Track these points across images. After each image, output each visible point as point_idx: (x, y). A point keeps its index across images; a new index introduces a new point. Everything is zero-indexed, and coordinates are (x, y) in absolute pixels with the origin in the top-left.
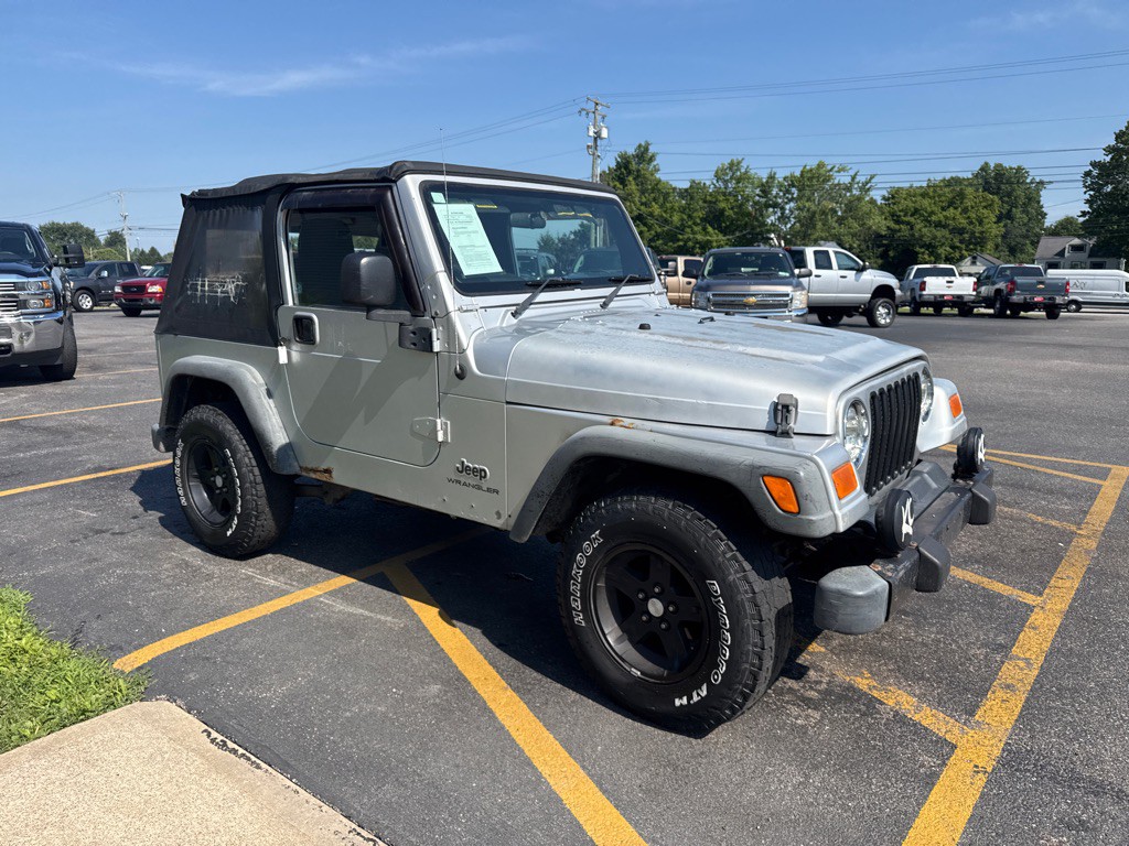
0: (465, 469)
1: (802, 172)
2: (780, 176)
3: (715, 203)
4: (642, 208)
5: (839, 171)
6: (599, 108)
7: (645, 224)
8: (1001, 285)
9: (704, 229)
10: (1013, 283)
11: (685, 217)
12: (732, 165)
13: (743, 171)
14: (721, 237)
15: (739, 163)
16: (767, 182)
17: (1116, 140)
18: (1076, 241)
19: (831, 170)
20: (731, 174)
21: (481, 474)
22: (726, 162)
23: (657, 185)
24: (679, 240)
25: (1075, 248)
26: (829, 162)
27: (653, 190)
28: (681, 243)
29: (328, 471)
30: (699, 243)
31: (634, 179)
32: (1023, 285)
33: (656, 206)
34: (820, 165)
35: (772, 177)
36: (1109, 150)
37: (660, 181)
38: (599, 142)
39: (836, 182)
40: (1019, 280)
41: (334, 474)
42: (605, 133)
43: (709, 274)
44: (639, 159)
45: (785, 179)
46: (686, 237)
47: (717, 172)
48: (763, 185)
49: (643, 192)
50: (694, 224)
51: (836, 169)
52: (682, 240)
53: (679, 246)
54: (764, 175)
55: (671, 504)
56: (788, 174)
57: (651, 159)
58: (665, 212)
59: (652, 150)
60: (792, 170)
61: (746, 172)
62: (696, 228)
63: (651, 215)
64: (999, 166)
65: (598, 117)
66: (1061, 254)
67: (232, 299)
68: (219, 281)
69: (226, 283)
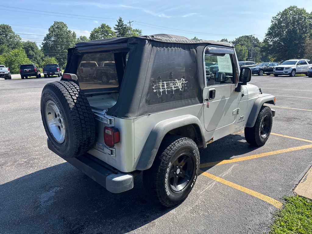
0: (240, 118)
21: (243, 118)
29: (212, 139)
67: (180, 90)
68: (172, 83)
69: (176, 83)
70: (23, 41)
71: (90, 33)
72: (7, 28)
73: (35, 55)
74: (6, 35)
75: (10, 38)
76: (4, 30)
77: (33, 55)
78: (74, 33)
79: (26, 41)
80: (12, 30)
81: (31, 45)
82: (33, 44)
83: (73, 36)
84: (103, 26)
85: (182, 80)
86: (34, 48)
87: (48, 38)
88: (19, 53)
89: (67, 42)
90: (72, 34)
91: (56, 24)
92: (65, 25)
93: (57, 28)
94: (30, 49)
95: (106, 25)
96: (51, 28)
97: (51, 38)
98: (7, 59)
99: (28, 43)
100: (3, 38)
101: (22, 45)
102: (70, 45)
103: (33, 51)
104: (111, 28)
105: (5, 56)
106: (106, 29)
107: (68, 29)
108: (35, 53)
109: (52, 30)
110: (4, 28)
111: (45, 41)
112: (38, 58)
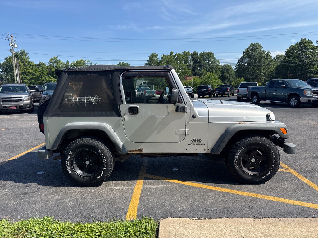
0: (194, 140)
1: (77, 61)
2: (70, 62)
3: (51, 69)
4: (25, 70)
5: (87, 62)
6: (13, 38)
7: (27, 75)
8: (143, 92)
9: (48, 76)
10: (145, 91)
11: (41, 73)
12: (54, 58)
13: (58, 60)
14: (54, 79)
15: (57, 58)
16: (67, 64)
17: (149, 58)
18: (144, 81)
19: (85, 61)
20: (54, 61)
21: (200, 141)
22: (53, 57)
23: (29, 63)
24: (40, 80)
25: (144, 83)
26: (84, 59)
27: (28, 65)
28: (41, 81)
29: (141, 150)
30: (47, 81)
31: (21, 60)
32: (147, 92)
33: (30, 69)
34: (82, 60)
35: (68, 63)
36: (148, 61)
37: (30, 62)
38: (14, 48)
39: (86, 65)
40: (146, 91)
41: (143, 150)
42: (16, 46)
43: (46, 90)
44: (22, 54)
45: (72, 63)
46: (43, 79)
47: (50, 60)
48: (65, 64)
49: (24, 64)
50: (45, 75)
51: (86, 61)
52: (41, 80)
53: (41, 82)
54: (66, 62)
55: (260, 137)
56: (73, 62)
57: (26, 55)
58: (33, 71)
59: (26, 52)
60: (74, 61)
61: (59, 61)
62: (46, 77)
63: (29, 72)
64: (123, 63)
65: (13, 41)
66: (141, 84)
67: (93, 103)
68: (85, 98)
69: (89, 98)
70: (221, 65)
71: (285, 51)
72: (211, 55)
73: (229, 76)
74: (209, 61)
75: (211, 63)
76: (207, 57)
77: (227, 77)
78: (268, 52)
79: (223, 65)
80: (214, 56)
81: (227, 67)
82: (229, 67)
83: (267, 56)
84: (302, 41)
85: (96, 96)
86: (229, 71)
87: (242, 60)
88: (212, 76)
89: (259, 62)
90: (266, 54)
91: (251, 46)
92: (260, 46)
93: (252, 49)
94: (226, 71)
95: (307, 40)
96: (246, 50)
97: (244, 60)
98: (202, 81)
99: (225, 66)
100: (206, 63)
101: (219, 68)
102: (262, 65)
103: (228, 73)
104: (312, 43)
105: (202, 79)
106: (306, 44)
107: (262, 50)
108: (229, 75)
109: (247, 52)
110: (208, 55)
111: (239, 64)
112: (231, 79)
